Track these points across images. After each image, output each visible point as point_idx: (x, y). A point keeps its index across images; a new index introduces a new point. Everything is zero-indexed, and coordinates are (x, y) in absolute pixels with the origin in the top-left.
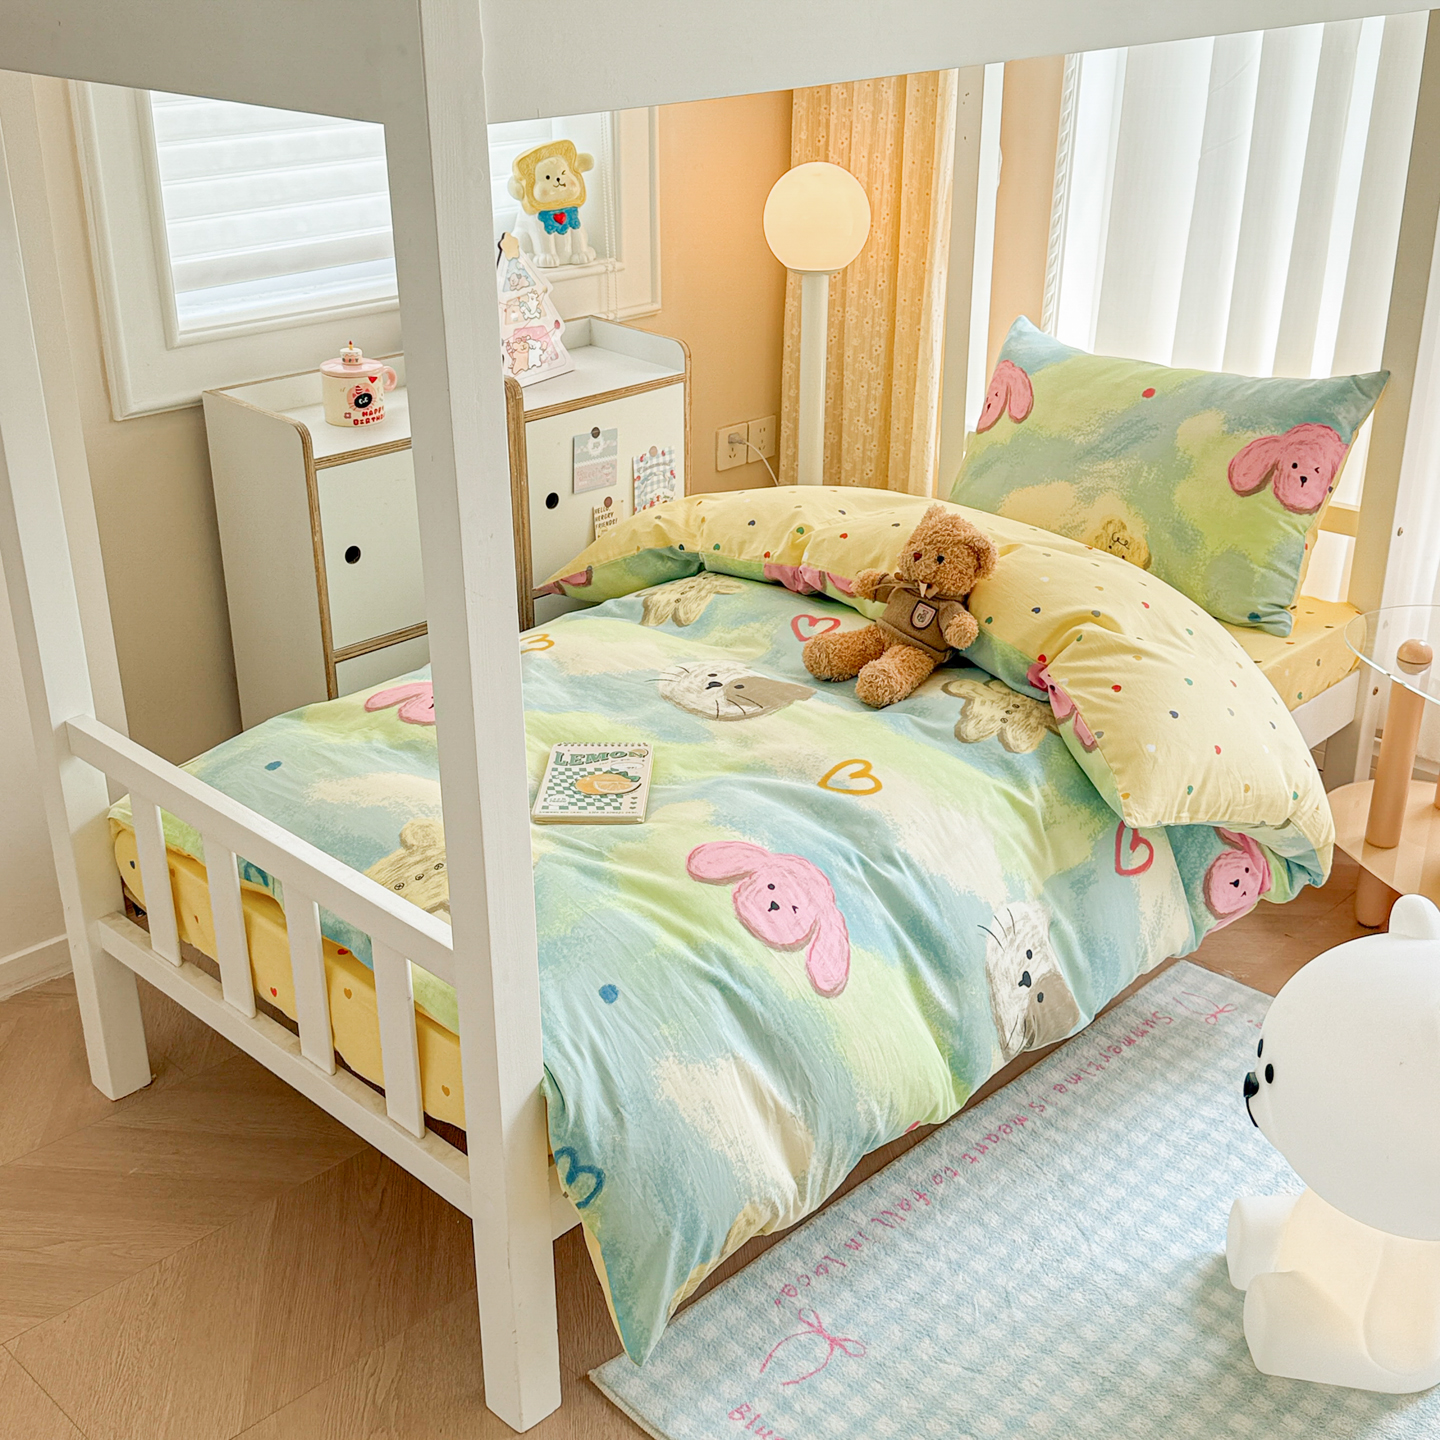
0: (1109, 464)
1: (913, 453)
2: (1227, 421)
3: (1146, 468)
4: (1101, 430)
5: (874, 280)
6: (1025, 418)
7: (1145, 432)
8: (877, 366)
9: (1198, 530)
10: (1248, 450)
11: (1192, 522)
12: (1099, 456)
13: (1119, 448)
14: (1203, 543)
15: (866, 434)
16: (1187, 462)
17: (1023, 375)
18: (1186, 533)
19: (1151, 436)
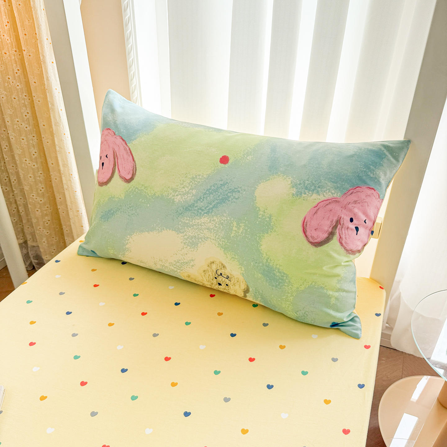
0: (204, 219)
1: (64, 182)
2: (294, 185)
3: (235, 224)
4: (194, 192)
5: (11, 69)
6: (132, 179)
7: (229, 194)
8: (29, 126)
9: (284, 274)
10: (317, 209)
11: (278, 266)
12: (196, 212)
13: (211, 206)
14: (289, 282)
15: (34, 167)
16: (268, 219)
17: (123, 143)
18: (274, 274)
19: (234, 198)
